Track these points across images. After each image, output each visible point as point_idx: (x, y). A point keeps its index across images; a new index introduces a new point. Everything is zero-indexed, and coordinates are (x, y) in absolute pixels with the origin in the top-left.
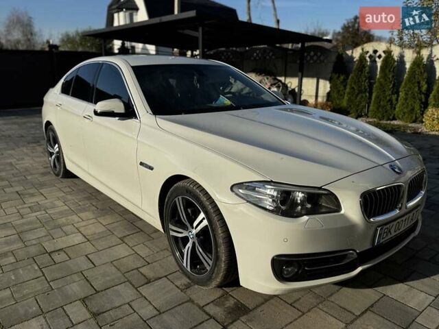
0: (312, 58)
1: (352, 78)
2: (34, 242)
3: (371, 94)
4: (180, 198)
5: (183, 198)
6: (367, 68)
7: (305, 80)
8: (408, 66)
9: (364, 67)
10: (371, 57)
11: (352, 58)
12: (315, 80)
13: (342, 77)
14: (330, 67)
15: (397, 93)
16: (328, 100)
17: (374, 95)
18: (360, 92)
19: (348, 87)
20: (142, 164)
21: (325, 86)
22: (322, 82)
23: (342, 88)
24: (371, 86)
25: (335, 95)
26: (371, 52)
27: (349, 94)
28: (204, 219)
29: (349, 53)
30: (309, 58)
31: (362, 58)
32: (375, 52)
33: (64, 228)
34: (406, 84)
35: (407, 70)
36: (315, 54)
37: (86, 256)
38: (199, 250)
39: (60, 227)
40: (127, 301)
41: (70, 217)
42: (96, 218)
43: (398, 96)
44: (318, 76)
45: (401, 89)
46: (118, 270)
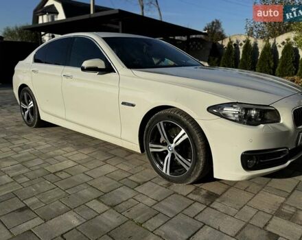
0: (194, 46)
1: (224, 59)
2: (37, 167)
4: (161, 123)
5: (164, 123)
6: (233, 53)
8: (260, 51)
9: (231, 52)
10: (235, 45)
11: (222, 46)
13: (216, 59)
20: (123, 103)
24: (237, 64)
26: (235, 42)
28: (184, 134)
29: (220, 42)
30: (192, 47)
31: (229, 46)
33: (56, 158)
34: (260, 62)
35: (260, 54)
37: (84, 173)
38: (179, 157)
39: (52, 157)
40: (130, 196)
42: (77, 150)
46: (113, 179)
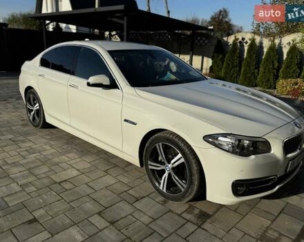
0: (199, 41)
1: (228, 57)
2: (43, 176)
3: (240, 69)
4: (160, 144)
6: (238, 51)
7: (194, 57)
8: (265, 50)
9: (236, 50)
10: (240, 42)
11: (227, 42)
12: (201, 57)
13: (220, 56)
14: (212, 49)
15: (258, 68)
16: (210, 71)
17: (243, 69)
18: (233, 67)
19: (225, 63)
20: (125, 120)
21: (208, 62)
22: (205, 59)
23: (221, 63)
24: (240, 63)
25: (216, 68)
26: (240, 39)
27: (225, 68)
28: (181, 158)
29: (225, 39)
30: (197, 41)
31: (235, 43)
32: (243, 39)
33: (61, 165)
34: (264, 62)
35: (265, 53)
36: (201, 39)
37: (86, 184)
39: (57, 164)
40: (129, 213)
41: (61, 157)
42: (80, 157)
43: (259, 71)
44: (203, 55)
45: (261, 66)
46: (113, 192)
